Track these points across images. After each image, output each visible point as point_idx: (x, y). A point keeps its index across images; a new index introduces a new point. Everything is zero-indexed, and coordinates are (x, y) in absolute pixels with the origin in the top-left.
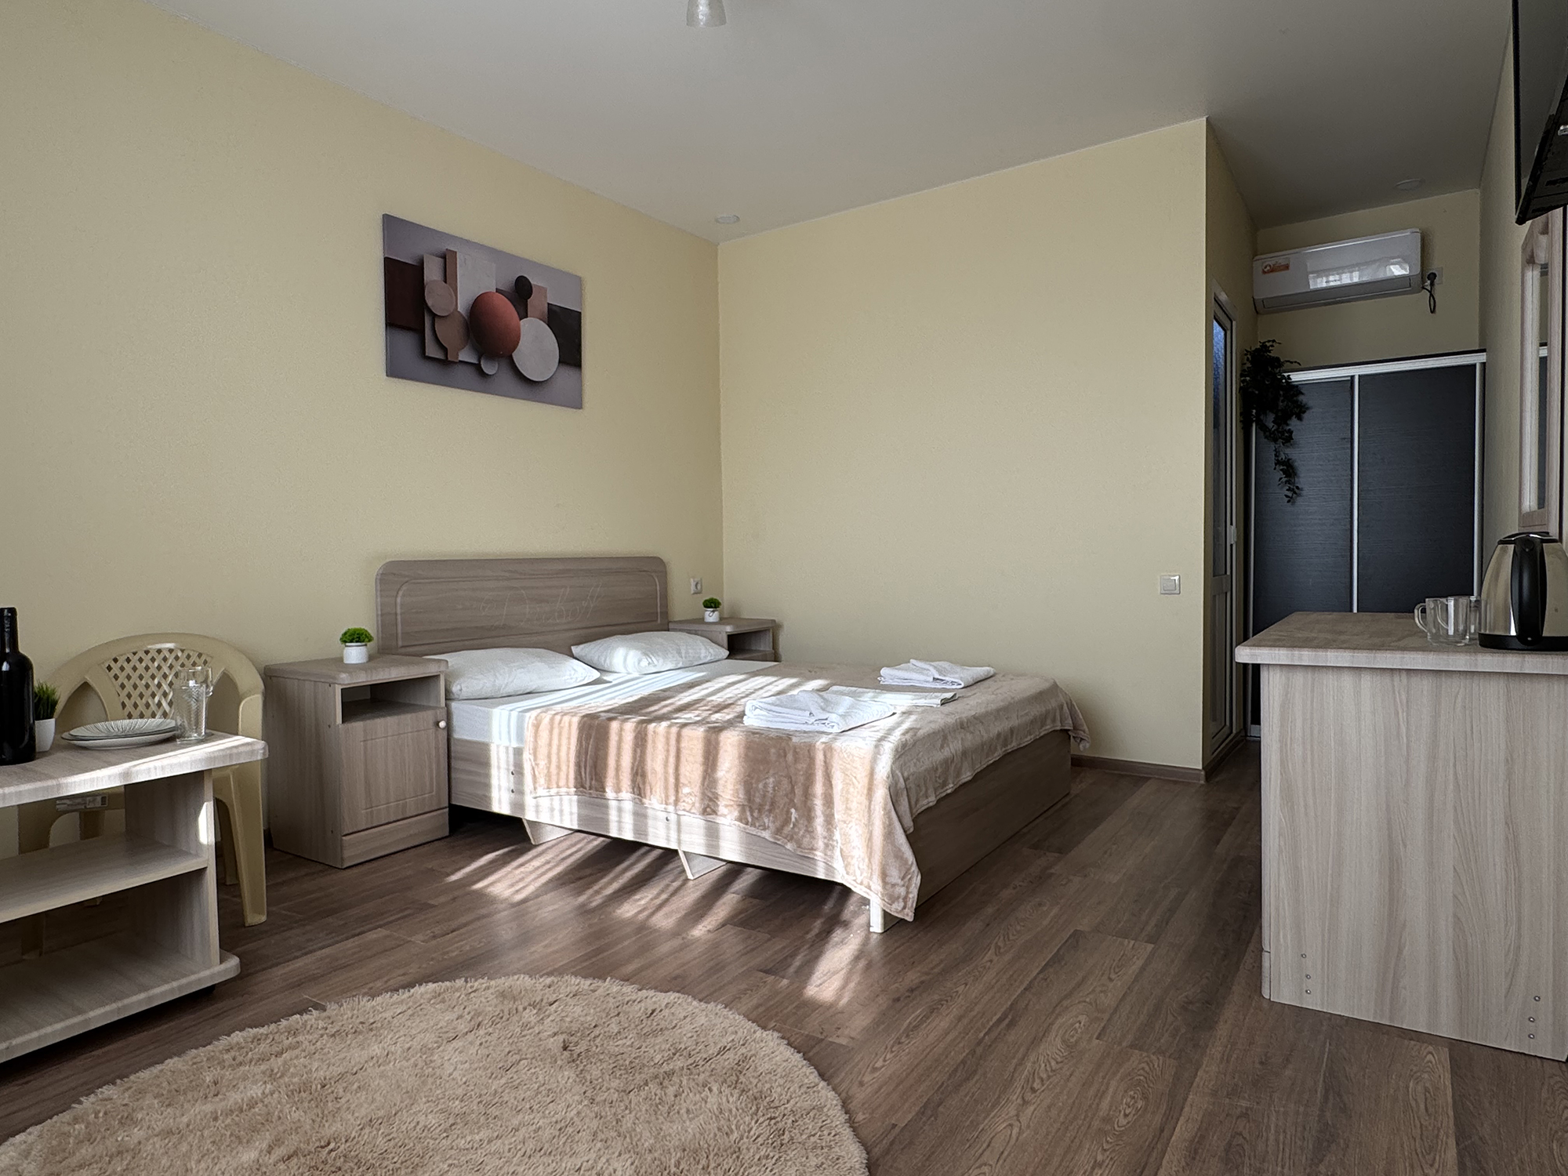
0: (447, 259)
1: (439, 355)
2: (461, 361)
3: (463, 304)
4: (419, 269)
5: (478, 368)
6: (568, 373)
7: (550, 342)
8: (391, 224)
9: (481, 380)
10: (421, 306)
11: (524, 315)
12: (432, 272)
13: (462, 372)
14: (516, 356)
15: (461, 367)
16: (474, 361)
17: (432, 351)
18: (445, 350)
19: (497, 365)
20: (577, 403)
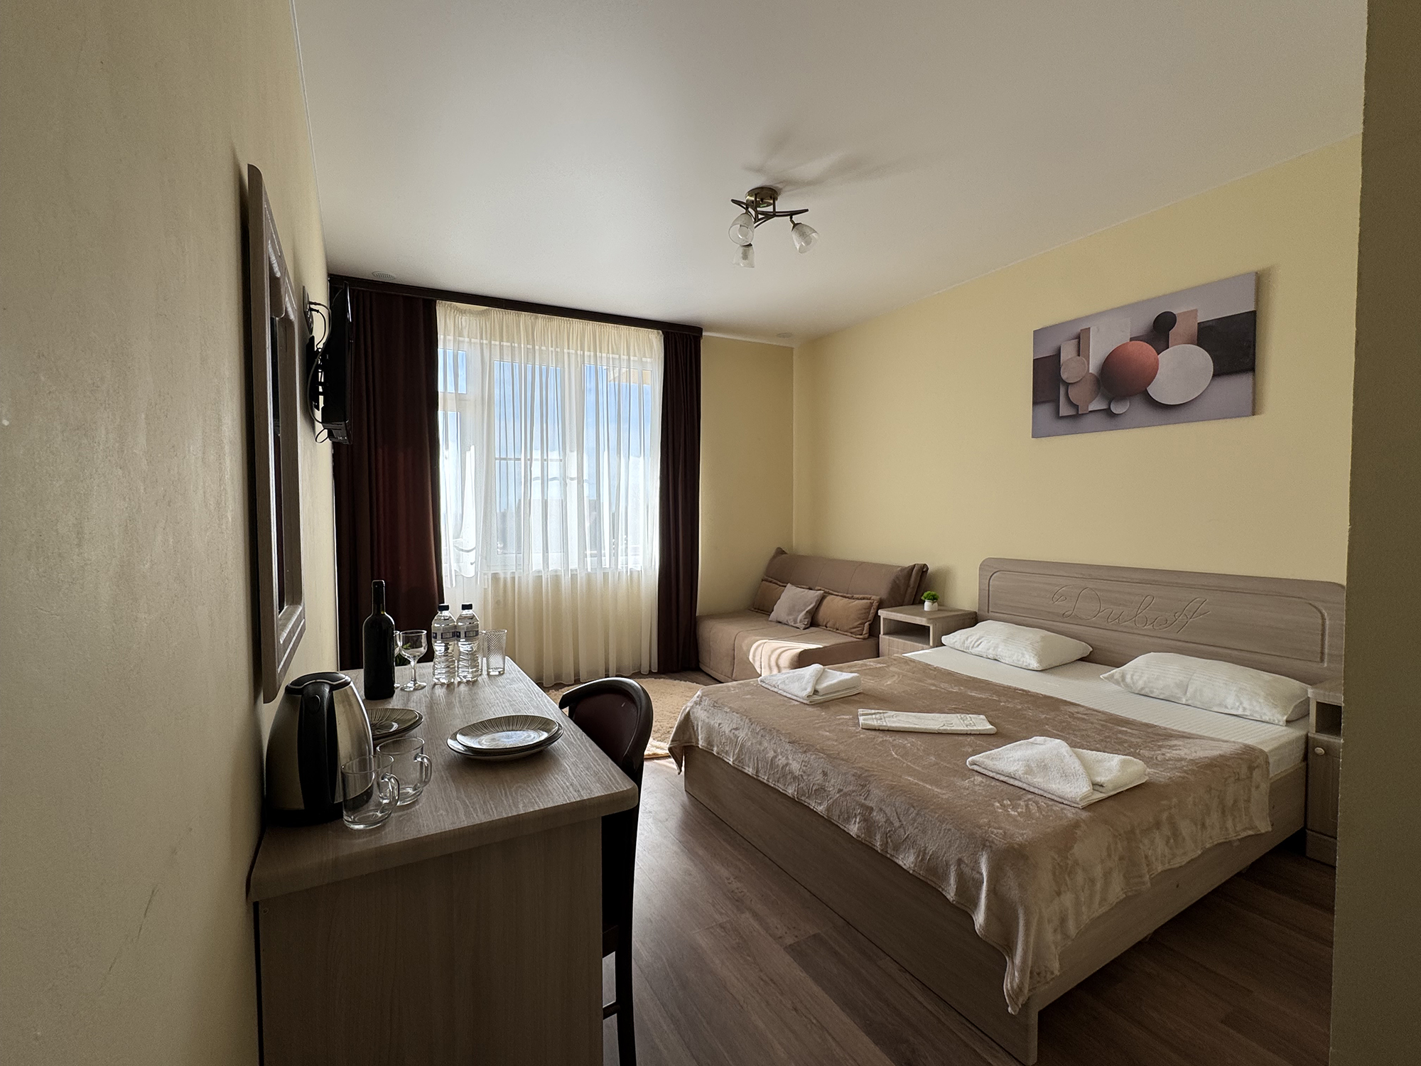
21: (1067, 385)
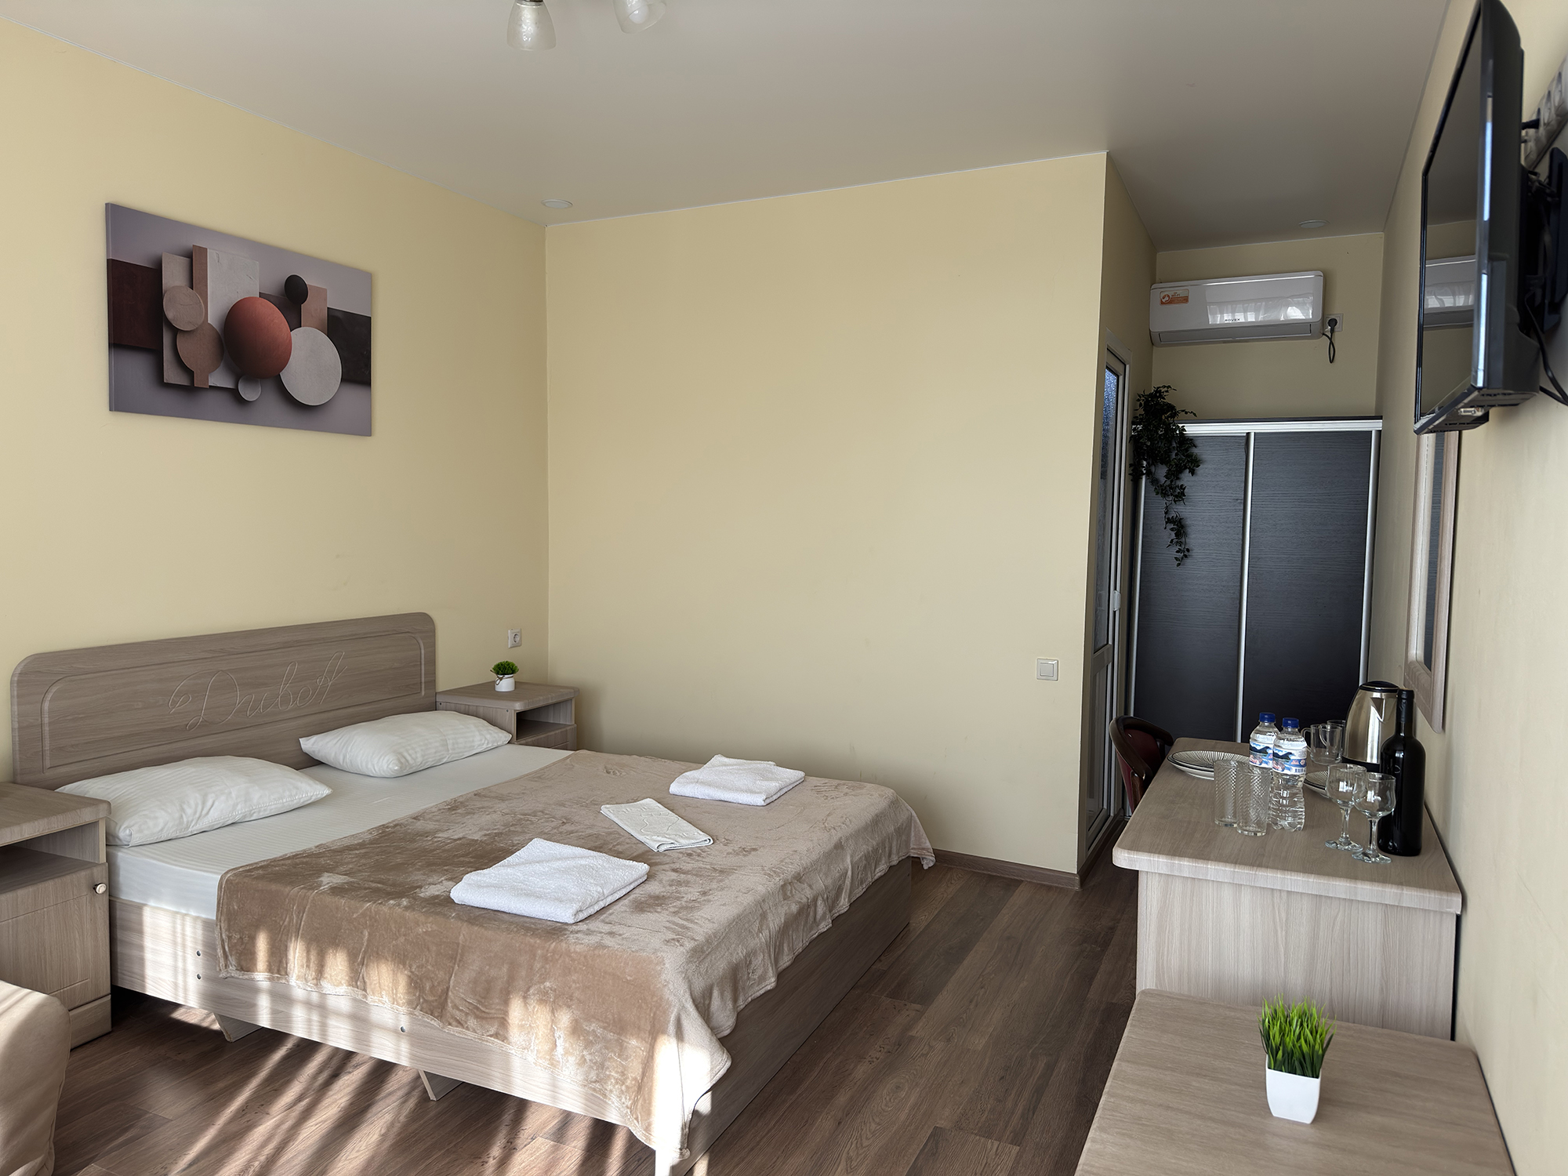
0: (194, 259)
1: (180, 379)
2: (210, 386)
3: (214, 313)
4: (154, 273)
5: (234, 394)
6: (353, 393)
7: (329, 356)
8: (118, 218)
9: (237, 407)
10: (157, 319)
11: (295, 323)
12: (173, 276)
13: (212, 400)
14: (286, 377)
15: (212, 395)
16: (229, 385)
17: (172, 375)
18: (190, 373)
19: (260, 389)
20: (363, 428)
21: (175, 332)
